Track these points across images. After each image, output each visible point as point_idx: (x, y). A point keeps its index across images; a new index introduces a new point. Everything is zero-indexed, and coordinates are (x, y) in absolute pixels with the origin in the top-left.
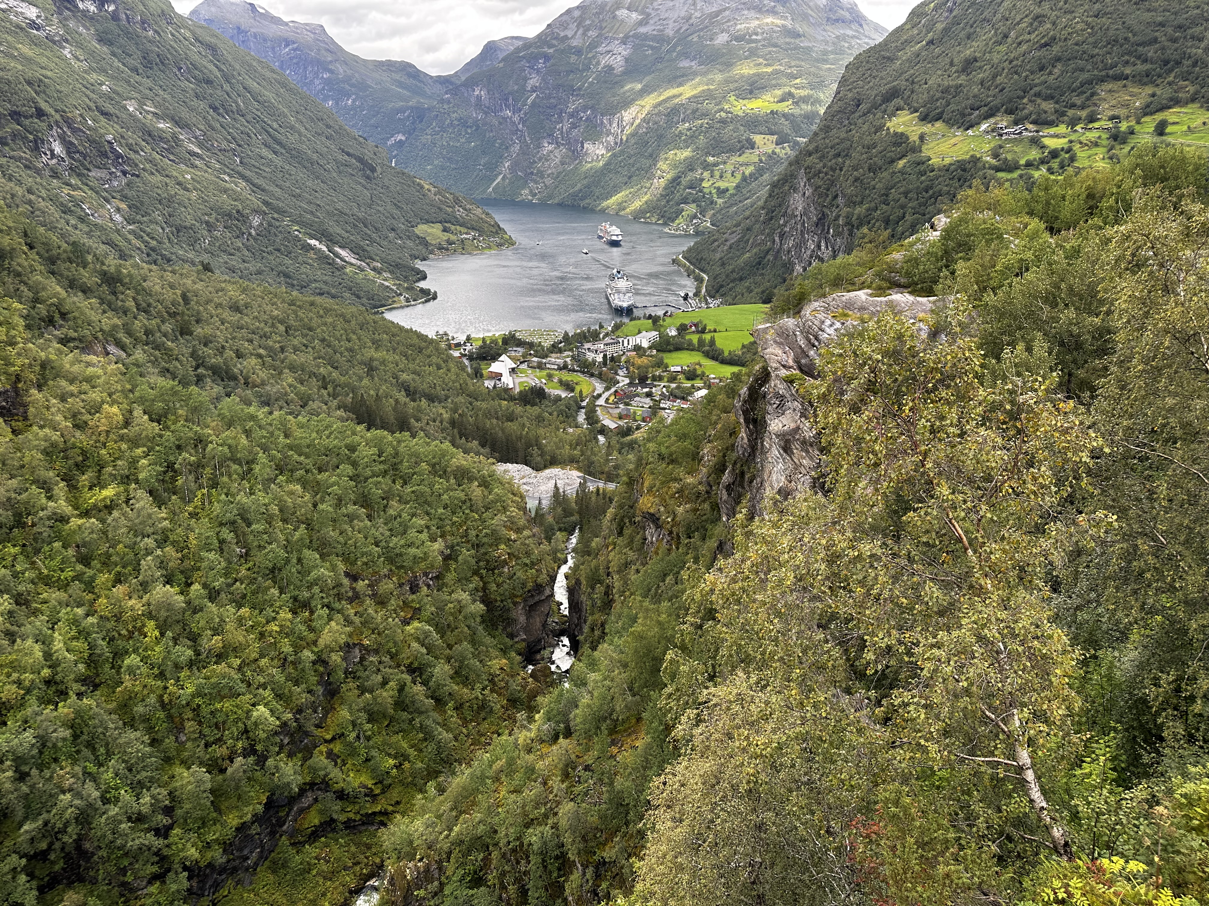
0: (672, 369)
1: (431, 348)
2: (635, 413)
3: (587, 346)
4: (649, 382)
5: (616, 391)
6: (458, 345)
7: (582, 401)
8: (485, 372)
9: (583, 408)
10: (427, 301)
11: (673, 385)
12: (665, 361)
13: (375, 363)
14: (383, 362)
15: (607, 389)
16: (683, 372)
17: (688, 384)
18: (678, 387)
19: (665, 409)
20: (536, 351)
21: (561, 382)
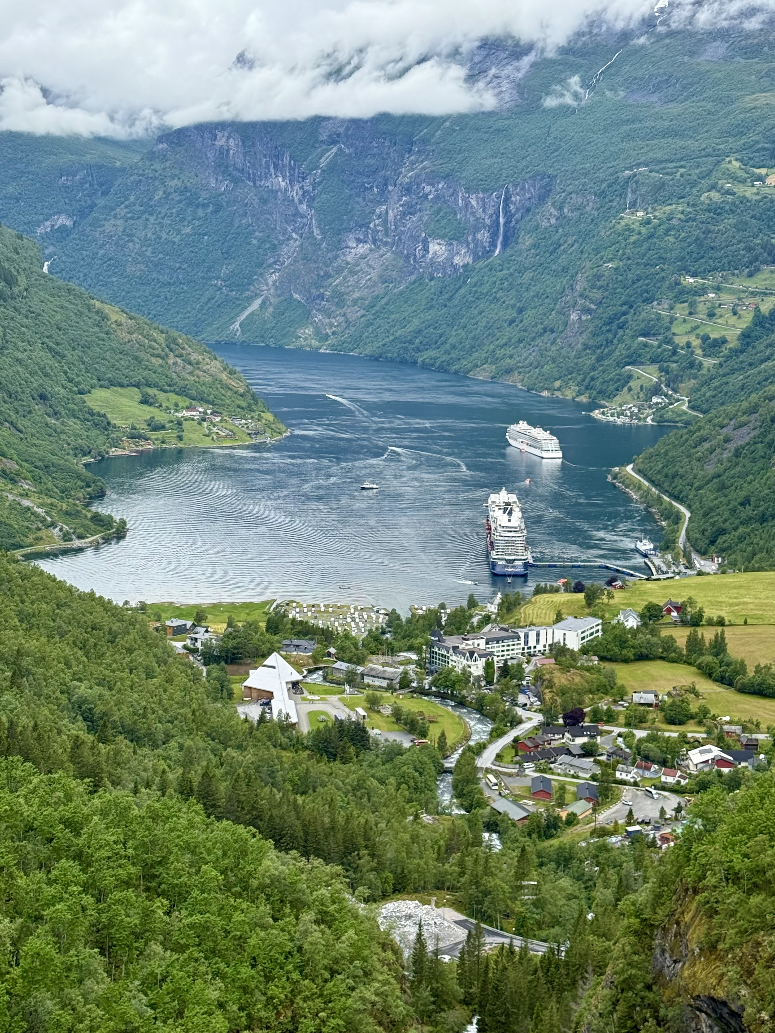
0: (636, 698)
1: (133, 634)
2: (562, 788)
3: (450, 641)
4: (587, 723)
5: (516, 740)
6: (180, 631)
7: (446, 757)
8: (237, 688)
9: (448, 771)
10: (107, 541)
11: (640, 734)
12: (619, 682)
13: (26, 662)
14: (41, 660)
15: (496, 734)
16: (659, 706)
17: (672, 733)
18: (652, 738)
19: (624, 783)
20: (341, 649)
21: (397, 715)
